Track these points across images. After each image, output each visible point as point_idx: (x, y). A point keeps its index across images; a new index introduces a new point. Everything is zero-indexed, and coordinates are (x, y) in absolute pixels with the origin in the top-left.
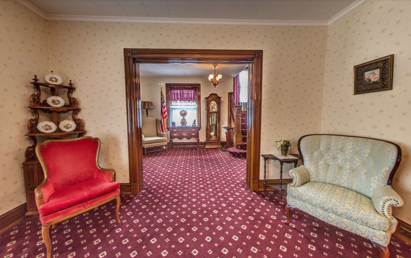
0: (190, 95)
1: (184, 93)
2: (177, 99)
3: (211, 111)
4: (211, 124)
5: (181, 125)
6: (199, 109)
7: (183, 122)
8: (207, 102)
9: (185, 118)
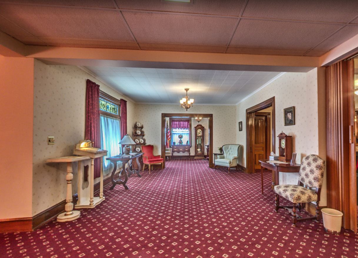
0: (185, 125)
1: (181, 124)
2: (177, 127)
3: (198, 135)
4: (198, 144)
5: (179, 144)
6: (190, 134)
7: (181, 142)
8: (196, 130)
9: (182, 139)
